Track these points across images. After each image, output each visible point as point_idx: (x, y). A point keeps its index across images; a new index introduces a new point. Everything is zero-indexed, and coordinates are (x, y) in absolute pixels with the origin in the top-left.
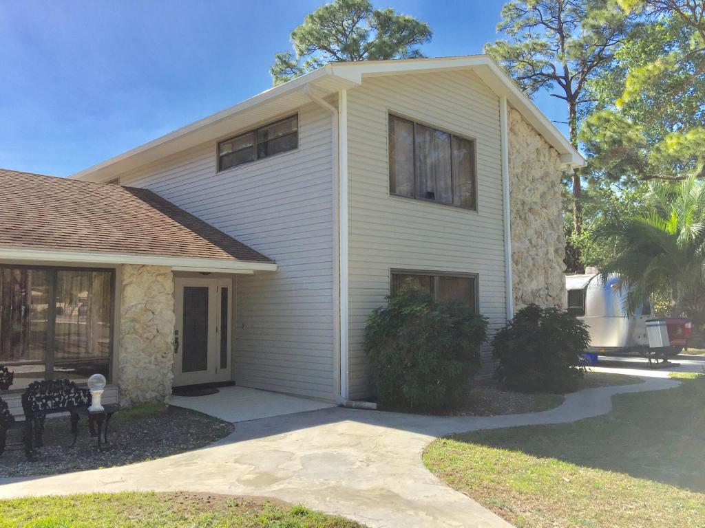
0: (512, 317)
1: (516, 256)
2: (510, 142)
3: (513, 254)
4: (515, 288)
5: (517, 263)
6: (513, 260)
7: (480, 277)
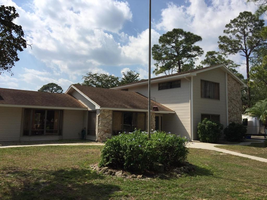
0: (228, 125)
1: (229, 111)
2: (228, 83)
3: (228, 110)
4: (229, 118)
5: (229, 112)
6: (228, 111)
7: (221, 116)
